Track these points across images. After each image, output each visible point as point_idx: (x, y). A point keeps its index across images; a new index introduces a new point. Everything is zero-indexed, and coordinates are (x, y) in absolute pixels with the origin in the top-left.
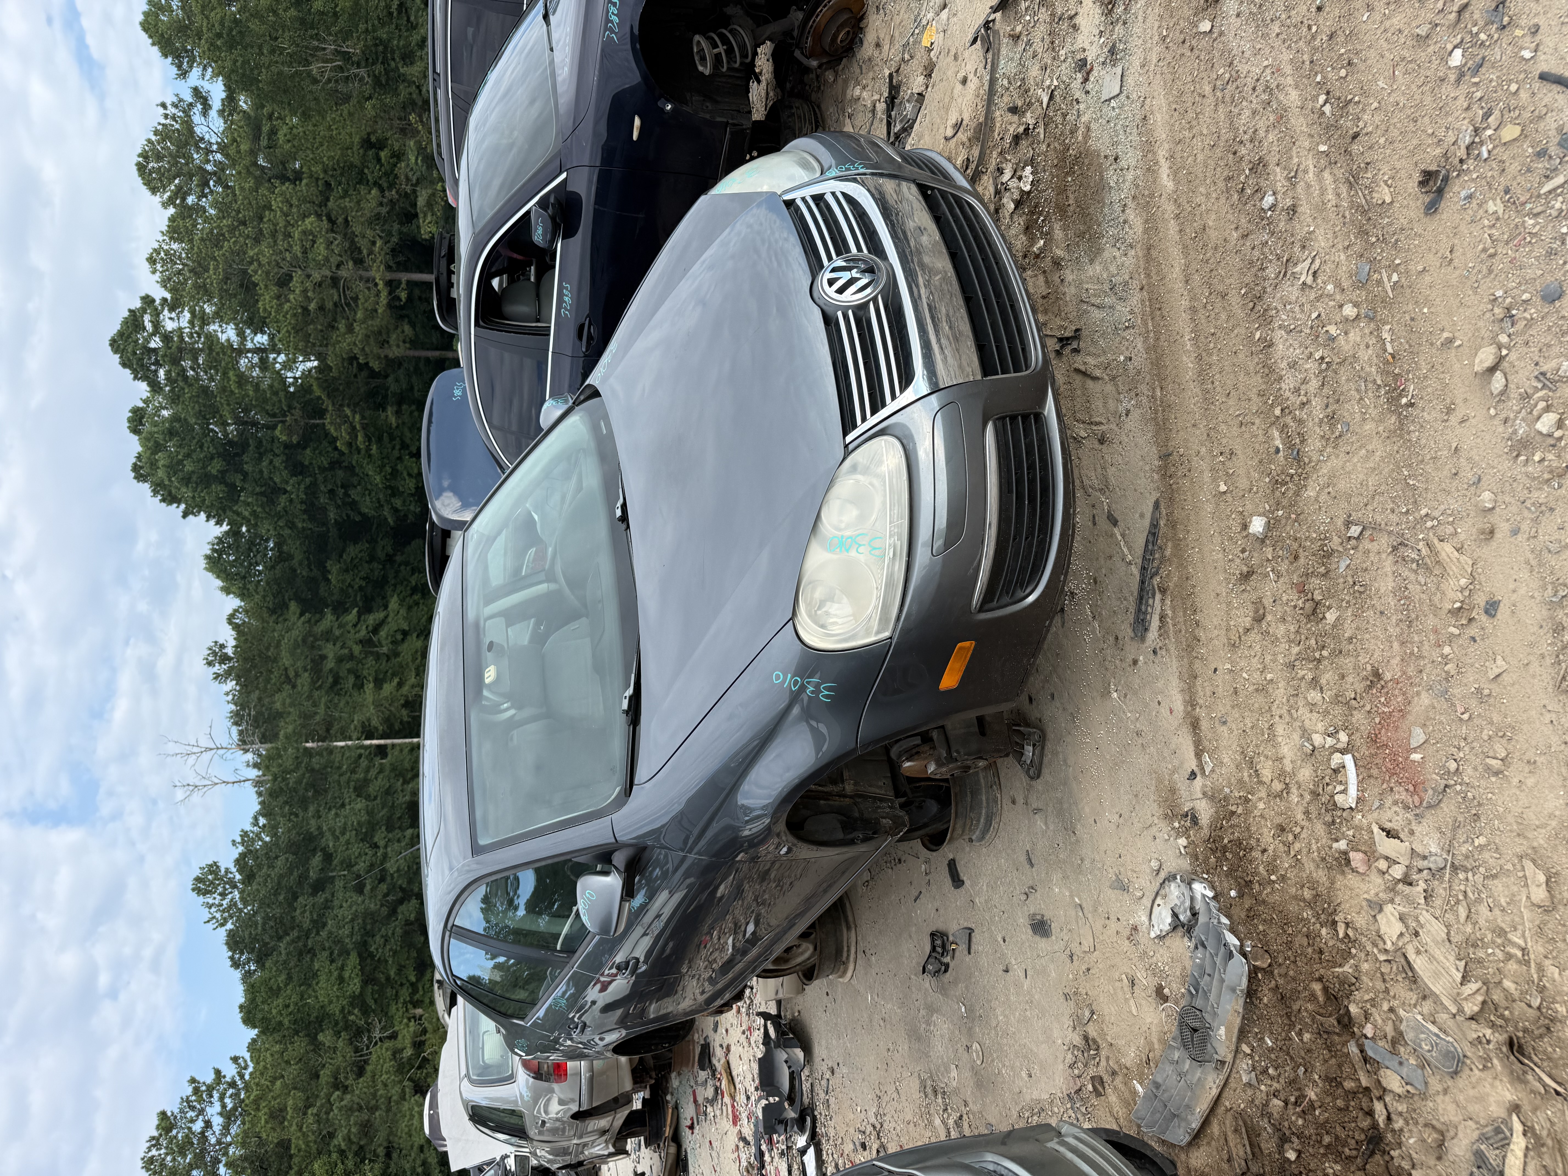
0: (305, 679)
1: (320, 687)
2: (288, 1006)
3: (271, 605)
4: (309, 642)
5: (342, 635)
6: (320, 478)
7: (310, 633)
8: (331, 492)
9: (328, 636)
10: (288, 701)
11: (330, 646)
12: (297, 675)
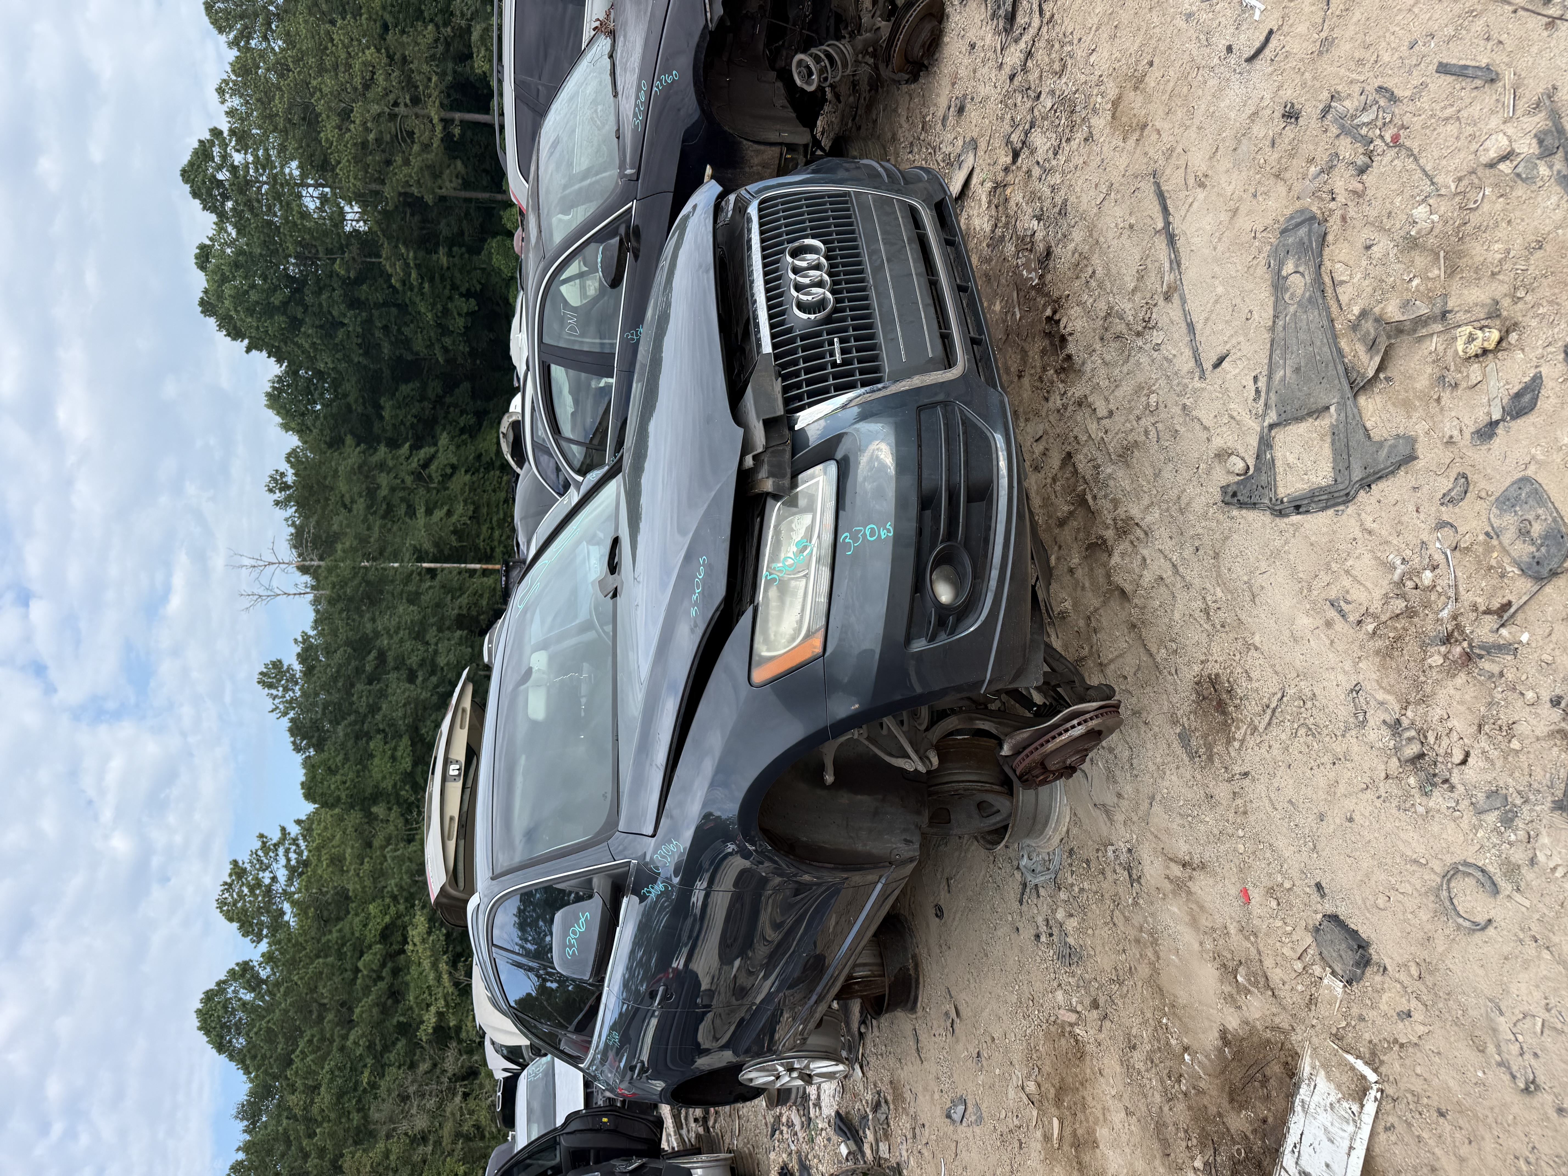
0: (360, 505)
1: (375, 513)
2: (345, 783)
3: (328, 439)
4: (364, 471)
5: (395, 466)
6: (376, 313)
7: (364, 463)
8: (385, 328)
9: (382, 466)
10: (345, 522)
11: (383, 475)
12: (353, 501)
